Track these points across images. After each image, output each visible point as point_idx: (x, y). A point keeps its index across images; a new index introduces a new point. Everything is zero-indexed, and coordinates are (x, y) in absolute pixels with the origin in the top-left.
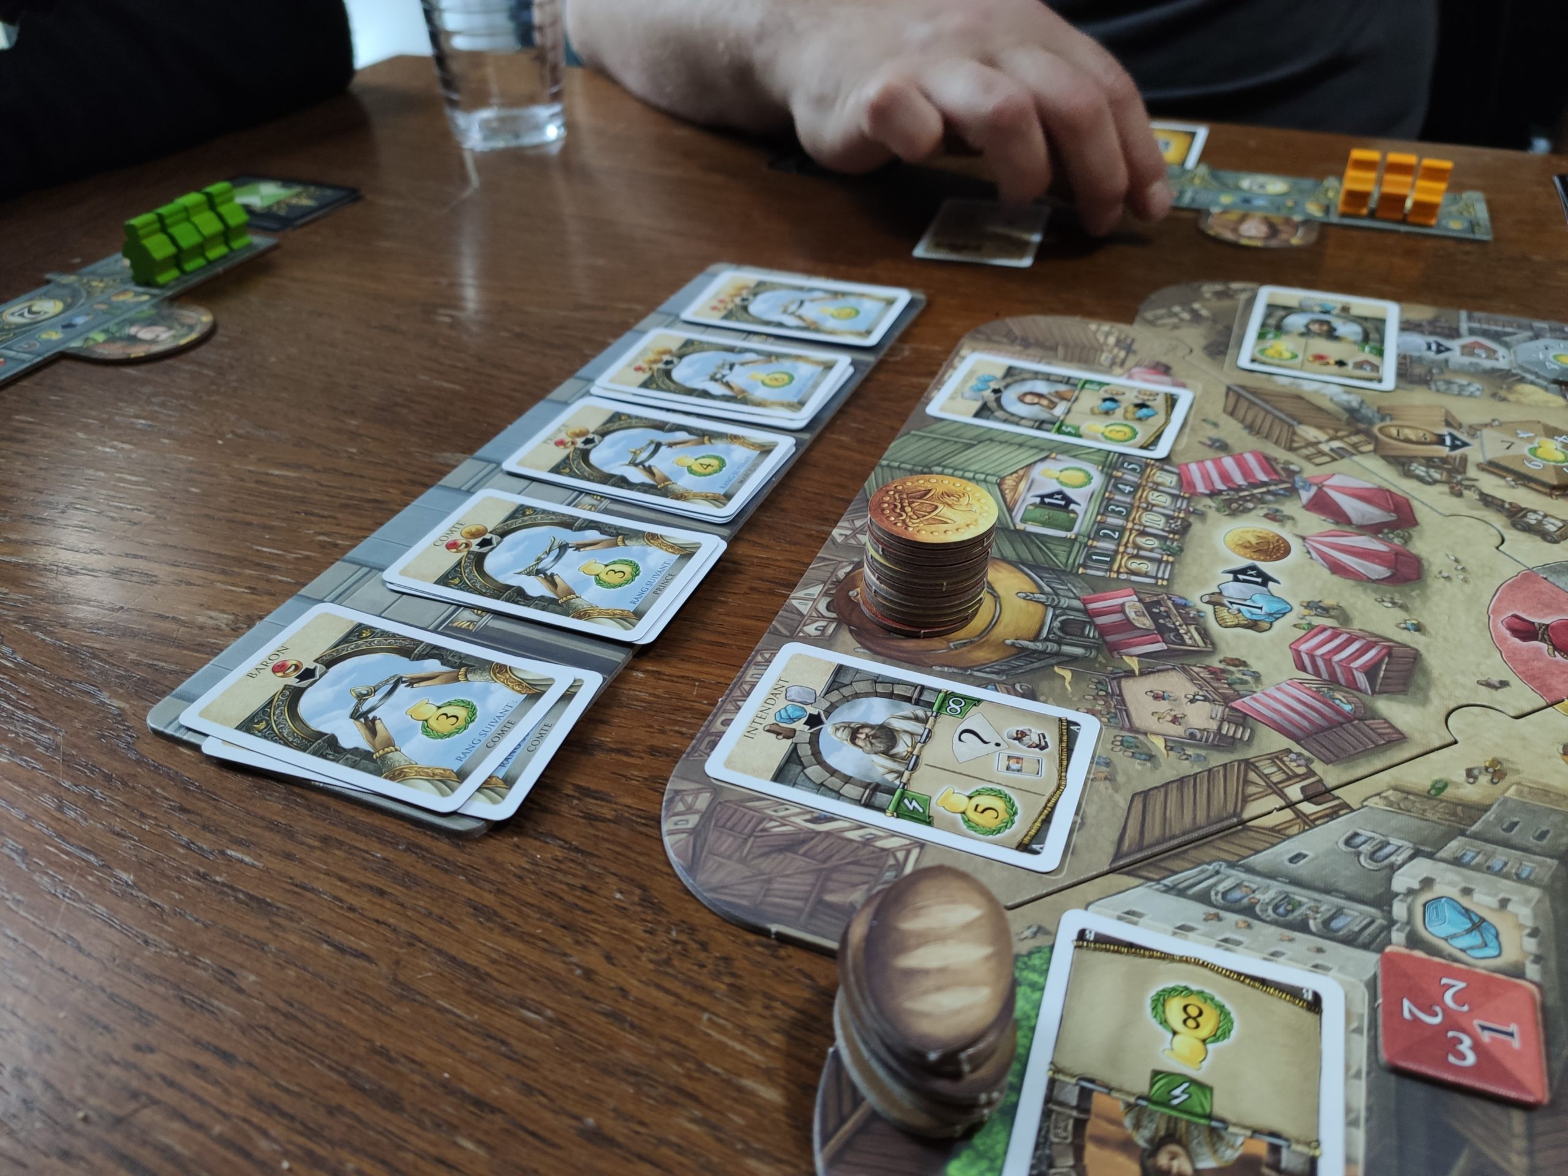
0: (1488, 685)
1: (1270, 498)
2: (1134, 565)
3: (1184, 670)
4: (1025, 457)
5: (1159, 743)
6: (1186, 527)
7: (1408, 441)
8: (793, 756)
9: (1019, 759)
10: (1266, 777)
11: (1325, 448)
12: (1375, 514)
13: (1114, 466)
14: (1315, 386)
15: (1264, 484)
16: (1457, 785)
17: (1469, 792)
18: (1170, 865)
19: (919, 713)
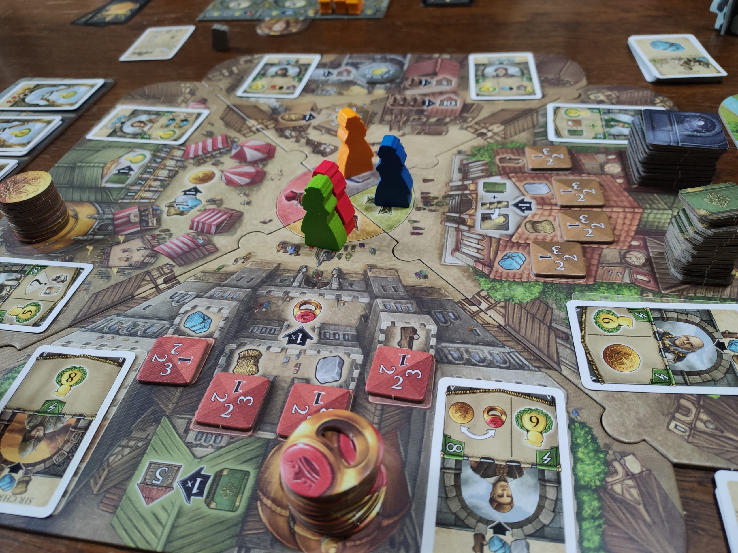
0: (265, 223)
1: (219, 155)
2: (144, 195)
3: (142, 238)
4: (120, 152)
5: (115, 270)
6: (177, 172)
7: (291, 120)
9: (51, 288)
10: (152, 277)
11: (254, 129)
12: (258, 155)
13: (159, 151)
14: (264, 100)
15: (219, 149)
16: (228, 266)
17: (231, 268)
18: (94, 320)
19: (19, 276)
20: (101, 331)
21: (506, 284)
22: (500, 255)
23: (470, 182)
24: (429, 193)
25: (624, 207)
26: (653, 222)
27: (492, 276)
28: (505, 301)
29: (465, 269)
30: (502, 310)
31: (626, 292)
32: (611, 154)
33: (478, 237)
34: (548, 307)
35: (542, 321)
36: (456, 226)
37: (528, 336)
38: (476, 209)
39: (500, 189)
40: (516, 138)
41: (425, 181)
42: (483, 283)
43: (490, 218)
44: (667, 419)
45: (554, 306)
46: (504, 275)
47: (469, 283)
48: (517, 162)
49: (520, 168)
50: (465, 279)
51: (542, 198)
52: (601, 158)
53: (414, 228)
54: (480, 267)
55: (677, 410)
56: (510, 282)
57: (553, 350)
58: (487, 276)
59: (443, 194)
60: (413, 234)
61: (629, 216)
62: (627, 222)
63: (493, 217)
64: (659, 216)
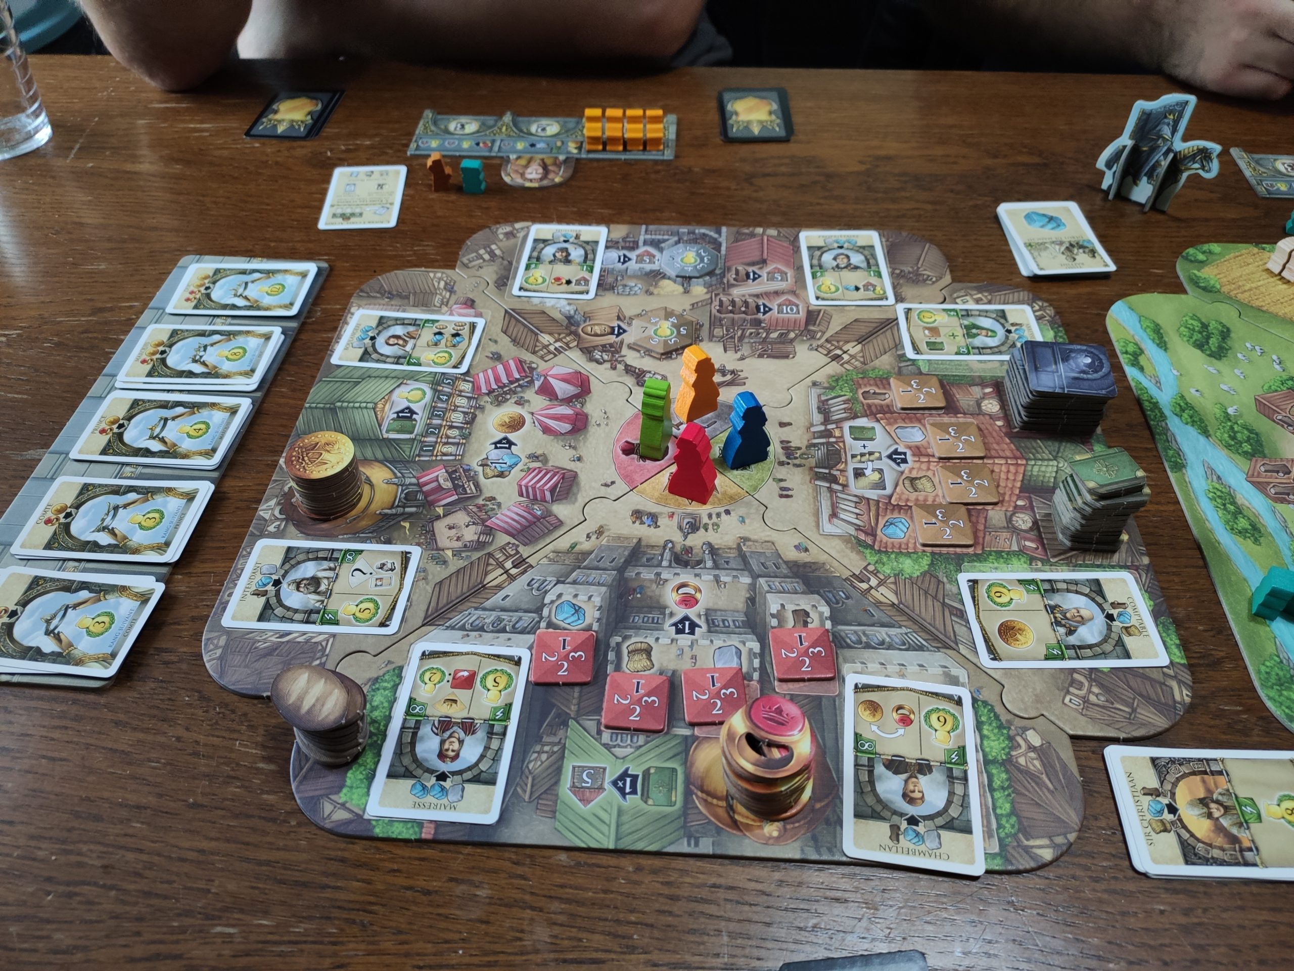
0: (606, 485)
1: (519, 389)
2: (445, 449)
3: (465, 509)
4: (389, 385)
5: (449, 553)
6: (474, 417)
7: (596, 335)
8: (267, 606)
9: (381, 579)
10: (496, 560)
11: (552, 348)
12: (570, 390)
13: (438, 384)
14: (553, 302)
15: (517, 380)
16: (581, 543)
17: (586, 546)
18: (449, 616)
19: (332, 565)
20: (463, 628)
21: (893, 556)
22: (882, 522)
23: (834, 426)
24: (789, 442)
25: (1006, 458)
26: (1038, 476)
27: (876, 547)
28: (895, 575)
29: (846, 539)
30: (893, 586)
31: (1015, 560)
32: (987, 386)
33: (854, 499)
34: (939, 581)
35: (935, 597)
36: (828, 485)
37: (923, 614)
38: (846, 462)
39: (869, 435)
40: (877, 363)
41: (782, 425)
42: (868, 556)
43: (864, 474)
44: (1063, 694)
45: (945, 580)
46: (890, 545)
47: (854, 556)
48: (882, 397)
49: (888, 406)
50: (848, 551)
51: (918, 448)
52: (977, 391)
53: (782, 489)
54: (862, 536)
55: (1071, 685)
56: (897, 554)
57: (949, 628)
58: (872, 547)
59: (805, 443)
60: (781, 496)
61: (1012, 469)
62: (1011, 477)
63: (868, 472)
64: (1043, 469)
